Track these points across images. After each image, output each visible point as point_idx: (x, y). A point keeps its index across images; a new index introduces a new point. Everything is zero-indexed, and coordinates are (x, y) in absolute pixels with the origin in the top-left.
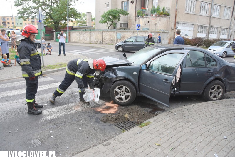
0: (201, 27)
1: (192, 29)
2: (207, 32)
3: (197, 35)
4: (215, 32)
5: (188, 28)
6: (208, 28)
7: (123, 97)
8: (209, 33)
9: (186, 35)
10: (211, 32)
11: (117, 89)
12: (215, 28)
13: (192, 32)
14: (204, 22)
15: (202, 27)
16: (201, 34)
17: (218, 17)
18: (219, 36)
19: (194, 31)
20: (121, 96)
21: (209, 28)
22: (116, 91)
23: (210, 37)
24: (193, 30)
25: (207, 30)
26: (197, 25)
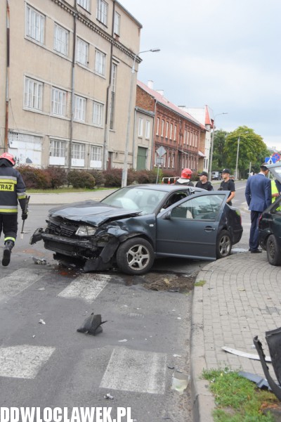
0: (55, 142)
1: (38, 147)
2: (67, 154)
3: (48, 161)
4: (80, 155)
5: (31, 145)
6: (67, 145)
7: (140, 262)
8: (70, 156)
9: (28, 161)
10: (74, 154)
11: (130, 252)
12: (81, 146)
13: (40, 153)
14: (61, 131)
15: (57, 141)
16: (56, 157)
17: (83, 122)
18: (89, 162)
19: (43, 151)
20: (137, 261)
21: (70, 144)
22: (129, 254)
23: (73, 164)
24: (40, 149)
25: (66, 150)
26: (47, 138)
